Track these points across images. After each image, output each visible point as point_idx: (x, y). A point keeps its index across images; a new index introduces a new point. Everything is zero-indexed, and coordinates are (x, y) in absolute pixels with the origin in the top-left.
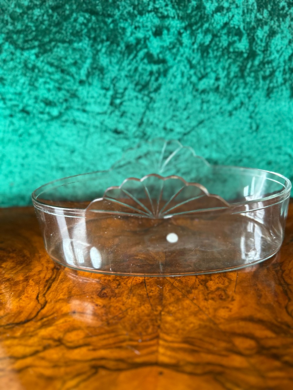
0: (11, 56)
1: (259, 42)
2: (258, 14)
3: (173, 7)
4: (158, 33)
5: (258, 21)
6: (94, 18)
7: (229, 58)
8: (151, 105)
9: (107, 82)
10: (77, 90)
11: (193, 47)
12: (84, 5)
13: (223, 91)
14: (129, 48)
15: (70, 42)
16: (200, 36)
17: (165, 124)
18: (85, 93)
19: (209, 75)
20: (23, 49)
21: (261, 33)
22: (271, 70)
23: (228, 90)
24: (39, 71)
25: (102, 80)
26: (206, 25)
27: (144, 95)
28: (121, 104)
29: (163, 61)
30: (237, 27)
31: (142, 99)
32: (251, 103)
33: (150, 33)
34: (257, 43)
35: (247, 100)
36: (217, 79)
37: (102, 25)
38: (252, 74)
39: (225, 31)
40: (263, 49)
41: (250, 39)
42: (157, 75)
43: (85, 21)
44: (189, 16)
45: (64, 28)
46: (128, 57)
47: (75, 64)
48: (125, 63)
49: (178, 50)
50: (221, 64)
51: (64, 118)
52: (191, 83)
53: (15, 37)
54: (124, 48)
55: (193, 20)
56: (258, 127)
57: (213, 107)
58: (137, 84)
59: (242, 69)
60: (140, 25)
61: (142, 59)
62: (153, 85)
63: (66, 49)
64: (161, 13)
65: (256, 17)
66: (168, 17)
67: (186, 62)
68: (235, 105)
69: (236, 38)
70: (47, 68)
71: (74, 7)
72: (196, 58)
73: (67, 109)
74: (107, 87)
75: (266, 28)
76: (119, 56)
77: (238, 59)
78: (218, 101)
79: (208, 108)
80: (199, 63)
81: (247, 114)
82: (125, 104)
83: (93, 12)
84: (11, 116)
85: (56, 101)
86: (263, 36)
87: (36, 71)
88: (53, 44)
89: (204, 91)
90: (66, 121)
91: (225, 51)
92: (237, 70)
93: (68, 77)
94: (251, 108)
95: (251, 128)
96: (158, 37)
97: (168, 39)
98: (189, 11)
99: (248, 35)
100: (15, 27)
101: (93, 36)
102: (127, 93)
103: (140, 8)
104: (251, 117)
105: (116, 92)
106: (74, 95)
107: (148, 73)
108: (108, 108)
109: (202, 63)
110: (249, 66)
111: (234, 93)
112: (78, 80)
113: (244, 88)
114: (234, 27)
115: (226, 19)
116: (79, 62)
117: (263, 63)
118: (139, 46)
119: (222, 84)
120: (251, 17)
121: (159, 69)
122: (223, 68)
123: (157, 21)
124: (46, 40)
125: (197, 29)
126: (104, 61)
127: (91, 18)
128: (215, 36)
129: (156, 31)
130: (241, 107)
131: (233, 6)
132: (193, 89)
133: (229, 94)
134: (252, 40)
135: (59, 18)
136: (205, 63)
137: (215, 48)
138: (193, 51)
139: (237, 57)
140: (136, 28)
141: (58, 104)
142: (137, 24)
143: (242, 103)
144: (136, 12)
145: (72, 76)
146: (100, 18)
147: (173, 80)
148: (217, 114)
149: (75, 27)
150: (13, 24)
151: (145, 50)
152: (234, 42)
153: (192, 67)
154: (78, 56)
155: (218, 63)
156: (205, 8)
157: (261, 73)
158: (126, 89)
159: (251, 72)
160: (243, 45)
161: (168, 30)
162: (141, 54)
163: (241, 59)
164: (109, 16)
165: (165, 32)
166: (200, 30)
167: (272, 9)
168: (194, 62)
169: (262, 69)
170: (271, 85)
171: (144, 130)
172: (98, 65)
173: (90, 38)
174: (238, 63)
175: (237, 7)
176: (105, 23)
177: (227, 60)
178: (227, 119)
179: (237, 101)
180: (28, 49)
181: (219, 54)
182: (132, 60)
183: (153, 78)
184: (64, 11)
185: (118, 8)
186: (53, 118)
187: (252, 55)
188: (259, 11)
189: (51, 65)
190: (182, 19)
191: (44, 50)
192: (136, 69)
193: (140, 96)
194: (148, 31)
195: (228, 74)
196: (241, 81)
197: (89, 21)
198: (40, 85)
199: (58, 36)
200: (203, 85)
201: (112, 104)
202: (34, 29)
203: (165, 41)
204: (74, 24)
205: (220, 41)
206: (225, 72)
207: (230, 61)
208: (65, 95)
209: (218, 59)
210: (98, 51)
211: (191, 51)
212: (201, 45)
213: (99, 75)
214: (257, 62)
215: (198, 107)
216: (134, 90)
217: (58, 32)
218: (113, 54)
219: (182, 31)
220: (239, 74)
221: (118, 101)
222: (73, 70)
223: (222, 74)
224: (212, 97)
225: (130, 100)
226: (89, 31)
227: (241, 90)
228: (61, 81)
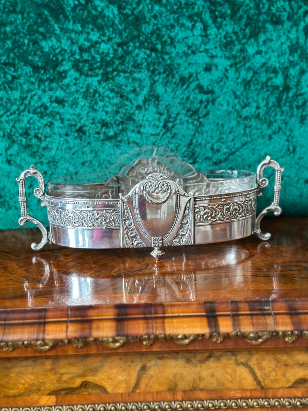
0: (74, 81)
1: (292, 78)
2: (290, 57)
3: (221, 49)
4: (208, 69)
5: (291, 62)
6: (153, 55)
7: (268, 90)
8: (199, 129)
9: (162, 108)
10: (133, 114)
11: (237, 81)
12: (146, 44)
13: (263, 118)
14: (183, 80)
15: (131, 73)
16: (243, 73)
17: (213, 145)
18: (141, 116)
19: (251, 105)
20: (87, 76)
21: (293, 72)
22: (303, 100)
23: (267, 117)
24: (100, 95)
25: (157, 106)
26: (248, 65)
27: (194, 119)
28: (173, 126)
29: (212, 92)
30: (273, 66)
31: (192, 123)
32: (288, 128)
33: (201, 69)
34: (290, 80)
35: (284, 125)
36: (258, 108)
37: (161, 60)
38: (288, 104)
39: (264, 69)
40: (295, 84)
41: (284, 76)
42: (206, 103)
43: (146, 57)
44: (235, 57)
45: (127, 61)
46: (181, 88)
47: (134, 91)
48: (179, 92)
49: (225, 83)
50: (261, 96)
51: (119, 138)
52: (235, 110)
53: (81, 65)
54: (178, 80)
55: (237, 60)
56: (294, 149)
57: (255, 131)
58: (188, 110)
59: (279, 100)
60: (193, 61)
61: (194, 90)
62: (203, 111)
63: (127, 78)
64: (211, 53)
65: (288, 59)
66: (216, 56)
67: (231, 92)
68: (274, 129)
69: (272, 75)
70: (107, 93)
71: (137, 44)
72: (240, 90)
73: (123, 130)
74: (162, 112)
75: (297, 68)
76: (173, 86)
77: (275, 91)
78: (259, 126)
79: (250, 132)
80: (242, 94)
81: (285, 138)
82: (176, 126)
83: (153, 50)
84: (67, 135)
85: (112, 122)
86: (295, 74)
87: (97, 95)
88: (115, 73)
89: (246, 118)
90: (121, 141)
91: (264, 85)
92: (275, 100)
93: (127, 103)
94: (288, 133)
95: (288, 150)
96: (208, 72)
97: (216, 74)
98: (234, 53)
99: (283, 73)
100: (82, 57)
101: (152, 68)
102: (179, 117)
103: (194, 49)
104: (288, 140)
105: (169, 117)
106: (130, 118)
107: (199, 101)
108: (161, 130)
109: (245, 94)
110: (284, 97)
111: (273, 120)
112: (135, 105)
113: (281, 115)
114: (271, 67)
115: (264, 60)
116: (138, 89)
117: (296, 95)
118: (191, 79)
119: (262, 112)
120: (284, 59)
121: (208, 98)
122: (263, 99)
123: (207, 60)
124: (110, 69)
125: (241, 67)
126: (160, 89)
127: (151, 54)
128: (255, 73)
129: (206, 67)
130: (279, 132)
131: (270, 50)
132: (237, 116)
133: (268, 120)
134: (286, 77)
135: (122, 52)
136: (247, 94)
137: (256, 82)
138: (238, 84)
139: (274, 89)
140: (189, 64)
141: (114, 125)
142: (190, 61)
143: (280, 128)
144: (190, 52)
145: (131, 102)
146: (159, 55)
147: (220, 107)
148: (259, 137)
149: (137, 60)
150: (81, 55)
151: (197, 82)
152: (272, 78)
153: (236, 97)
154: (137, 85)
155: (258, 94)
156: (247, 51)
157: (295, 103)
158: (178, 114)
159: (286, 102)
160: (279, 81)
161: (216, 67)
162: (193, 86)
163: (278, 92)
164: (167, 53)
165: (214, 68)
166: (243, 68)
167: (301, 54)
168: (238, 93)
169: (295, 100)
170: (304, 113)
171: (193, 149)
172: (154, 93)
173: (149, 70)
174: (276, 95)
175: (273, 51)
176: (163, 59)
177: (265, 92)
178: (268, 142)
179: (275, 126)
180: (91, 76)
181: (259, 87)
182: (185, 90)
183: (203, 105)
184: (128, 47)
185: (175, 47)
186: (109, 138)
187: (287, 88)
188: (291, 54)
189: (112, 91)
190: (228, 58)
191: (106, 77)
192: (188, 98)
193: (190, 121)
194: (199, 67)
195: (267, 103)
196: (278, 109)
197: (149, 56)
198: (100, 107)
199: (120, 68)
200: (245, 112)
201: (165, 126)
202: (99, 60)
203: (213, 76)
204: (136, 58)
205: (260, 77)
206: (265, 102)
207: (268, 93)
208: (121, 118)
209: (259, 91)
210: (155, 82)
211: (235, 85)
212: (244, 80)
213: (155, 102)
214: (291, 95)
215: (242, 132)
216: (186, 115)
217: (121, 64)
218: (168, 84)
219: (228, 68)
220: (277, 104)
221: (170, 125)
222: (132, 96)
223: (262, 104)
224: (253, 123)
225: (182, 123)
226: (148, 65)
227: (278, 117)
228: (119, 106)
